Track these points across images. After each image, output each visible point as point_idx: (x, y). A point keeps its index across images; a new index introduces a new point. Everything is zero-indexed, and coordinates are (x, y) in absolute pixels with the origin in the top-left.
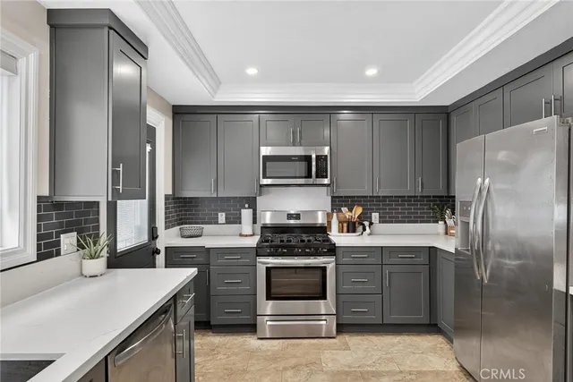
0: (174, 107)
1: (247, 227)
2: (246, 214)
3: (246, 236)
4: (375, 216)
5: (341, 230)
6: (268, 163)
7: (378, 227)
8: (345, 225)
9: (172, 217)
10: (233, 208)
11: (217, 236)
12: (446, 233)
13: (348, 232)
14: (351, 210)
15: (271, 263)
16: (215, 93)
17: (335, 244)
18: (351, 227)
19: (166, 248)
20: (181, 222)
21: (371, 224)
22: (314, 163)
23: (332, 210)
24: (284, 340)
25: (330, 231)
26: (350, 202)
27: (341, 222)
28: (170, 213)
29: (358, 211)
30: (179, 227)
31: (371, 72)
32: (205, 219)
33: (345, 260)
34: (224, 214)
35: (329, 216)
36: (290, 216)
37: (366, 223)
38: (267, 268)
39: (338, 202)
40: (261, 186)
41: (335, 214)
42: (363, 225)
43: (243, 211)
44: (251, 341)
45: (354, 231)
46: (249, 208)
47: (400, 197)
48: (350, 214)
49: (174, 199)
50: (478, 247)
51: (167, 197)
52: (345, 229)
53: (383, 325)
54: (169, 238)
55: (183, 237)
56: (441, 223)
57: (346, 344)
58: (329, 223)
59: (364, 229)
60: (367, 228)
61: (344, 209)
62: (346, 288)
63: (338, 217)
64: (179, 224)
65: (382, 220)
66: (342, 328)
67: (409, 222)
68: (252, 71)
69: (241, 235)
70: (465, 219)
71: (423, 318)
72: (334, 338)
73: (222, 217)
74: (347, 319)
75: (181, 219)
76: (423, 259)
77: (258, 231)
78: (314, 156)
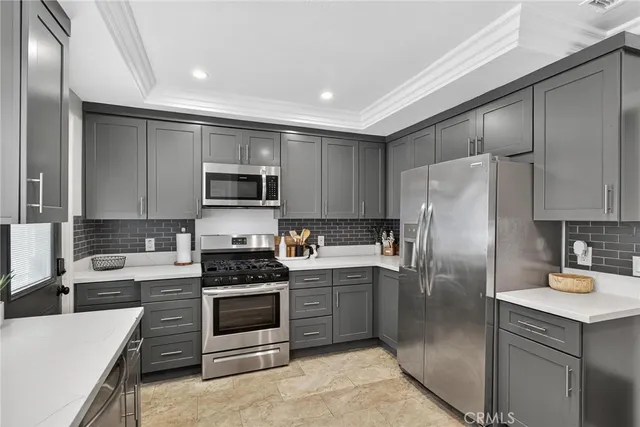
0: (85, 104)
1: (183, 253)
2: (183, 239)
3: (184, 264)
4: (321, 239)
5: (289, 254)
6: (212, 182)
7: (324, 249)
8: (293, 249)
9: (83, 244)
10: (166, 233)
11: (146, 267)
12: (382, 253)
13: (296, 255)
14: (299, 234)
15: (221, 294)
16: (148, 93)
17: (287, 268)
18: (299, 251)
19: (75, 285)
20: (93, 250)
21: (318, 247)
22: (264, 184)
23: (280, 234)
24: (234, 377)
25: (278, 255)
26: (298, 225)
27: (289, 246)
28: (80, 239)
29: (306, 234)
30: (90, 258)
31: (327, 96)
32: (127, 246)
33: (299, 284)
34: (153, 240)
35: (277, 240)
36: (235, 241)
37: (314, 247)
38: (214, 299)
39: (286, 226)
40: (204, 207)
41: (283, 238)
42: (311, 248)
43: (179, 236)
44: (195, 385)
45: (302, 255)
46: (186, 232)
47: (354, 220)
48: (298, 237)
49: (84, 221)
50: (424, 264)
51: (76, 219)
52: (293, 252)
53: (333, 344)
54: (79, 272)
55: (96, 269)
56: (378, 244)
57: (300, 369)
58: (277, 247)
59: (311, 252)
60: (315, 251)
61: (293, 233)
62: (299, 312)
63: (285, 241)
64: (90, 254)
65: (328, 243)
66: (295, 354)
67: (340, 244)
68: (199, 74)
69: (176, 264)
70: (409, 240)
71: (366, 333)
72: (287, 365)
73: (150, 243)
74: (300, 344)
75: (92, 247)
76: (368, 278)
77: (198, 258)
78: (264, 176)
